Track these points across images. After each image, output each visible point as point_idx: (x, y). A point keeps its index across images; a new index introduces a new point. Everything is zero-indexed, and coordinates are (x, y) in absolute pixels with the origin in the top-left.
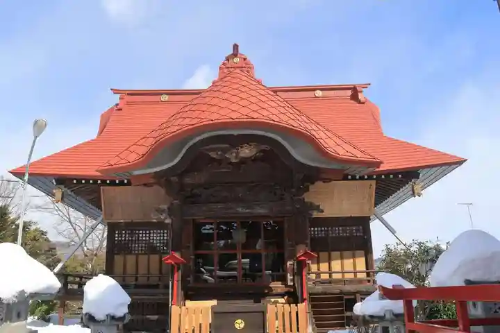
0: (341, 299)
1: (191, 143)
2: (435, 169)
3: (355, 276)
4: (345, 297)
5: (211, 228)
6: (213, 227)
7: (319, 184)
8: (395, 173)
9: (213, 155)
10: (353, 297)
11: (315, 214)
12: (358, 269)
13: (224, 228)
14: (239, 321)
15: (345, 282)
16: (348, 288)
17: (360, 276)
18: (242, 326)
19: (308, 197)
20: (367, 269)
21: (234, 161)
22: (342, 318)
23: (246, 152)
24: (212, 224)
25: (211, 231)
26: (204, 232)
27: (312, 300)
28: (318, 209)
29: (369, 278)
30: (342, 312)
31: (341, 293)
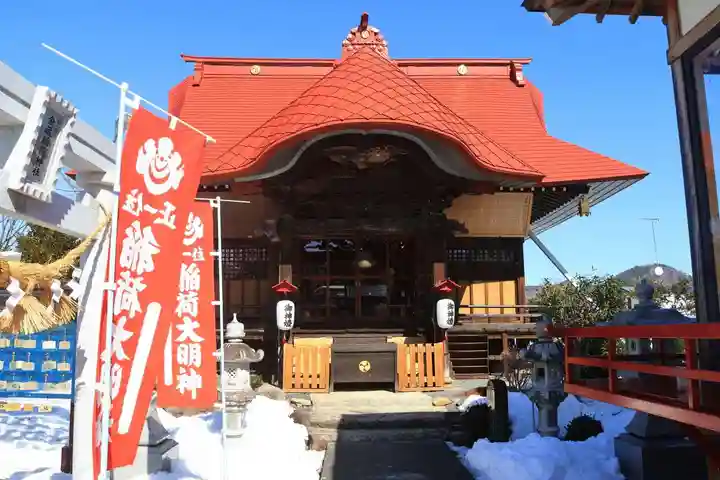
0: (484, 339)
1: (308, 144)
2: (607, 183)
3: (502, 312)
4: (490, 337)
5: (318, 246)
6: (320, 244)
7: (465, 198)
8: (559, 185)
9: (335, 159)
10: (499, 337)
11: (458, 234)
12: (506, 303)
13: (335, 246)
14: (364, 363)
15: (490, 319)
16: (492, 326)
17: (507, 312)
18: (368, 368)
19: (450, 214)
20: (517, 303)
21: (361, 167)
22: (485, 362)
23: (378, 156)
24: (318, 241)
25: (317, 250)
26: (308, 250)
27: (450, 340)
28: (462, 228)
29: (518, 315)
30: (485, 355)
31: (486, 332)
